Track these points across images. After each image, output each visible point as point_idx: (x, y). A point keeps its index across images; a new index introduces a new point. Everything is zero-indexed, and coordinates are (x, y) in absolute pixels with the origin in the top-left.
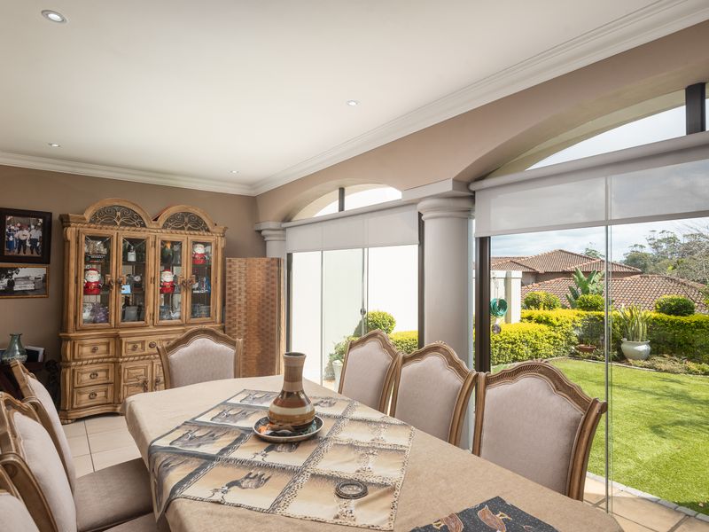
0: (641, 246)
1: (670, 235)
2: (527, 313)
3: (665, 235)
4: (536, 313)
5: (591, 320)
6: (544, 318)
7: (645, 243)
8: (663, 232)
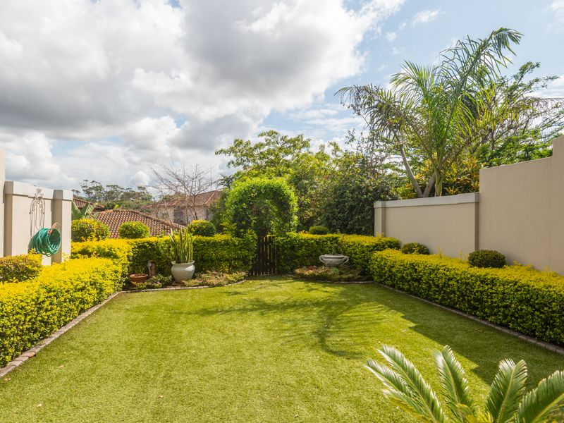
0: (78, 192)
1: (98, 185)
2: (79, 246)
3: (95, 185)
4: (92, 244)
5: (139, 247)
6: (107, 250)
7: (81, 190)
8: (93, 182)
